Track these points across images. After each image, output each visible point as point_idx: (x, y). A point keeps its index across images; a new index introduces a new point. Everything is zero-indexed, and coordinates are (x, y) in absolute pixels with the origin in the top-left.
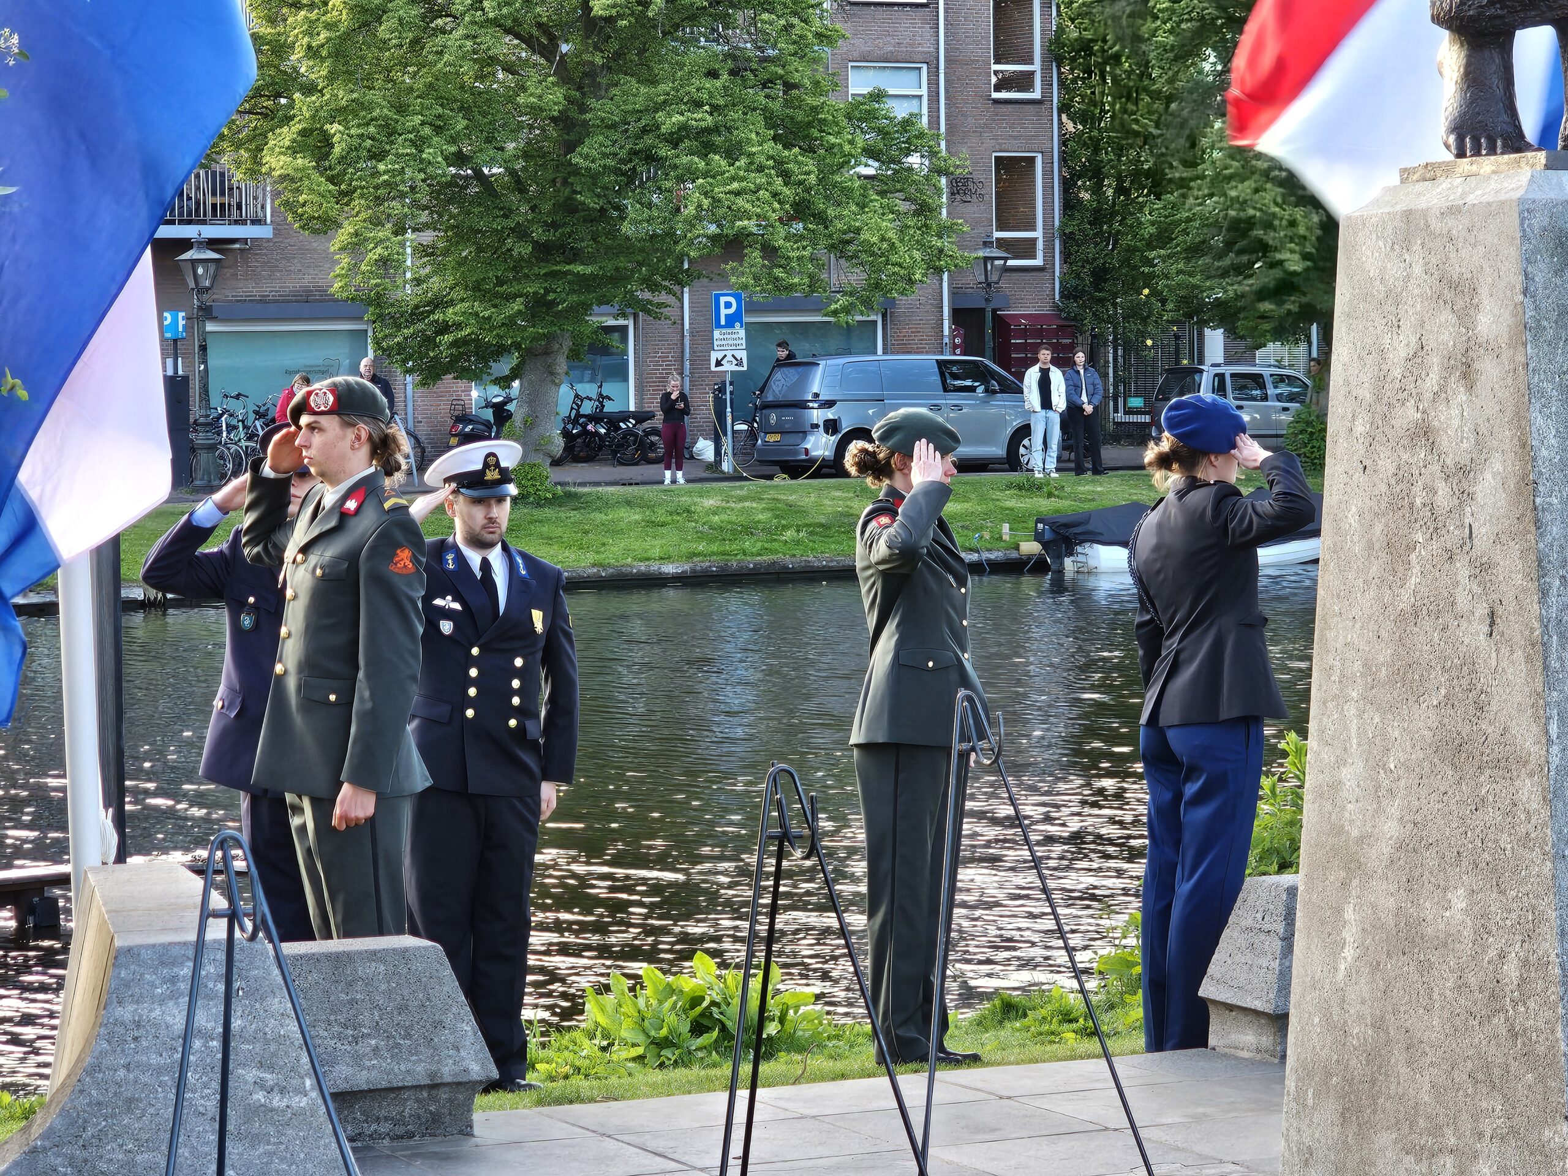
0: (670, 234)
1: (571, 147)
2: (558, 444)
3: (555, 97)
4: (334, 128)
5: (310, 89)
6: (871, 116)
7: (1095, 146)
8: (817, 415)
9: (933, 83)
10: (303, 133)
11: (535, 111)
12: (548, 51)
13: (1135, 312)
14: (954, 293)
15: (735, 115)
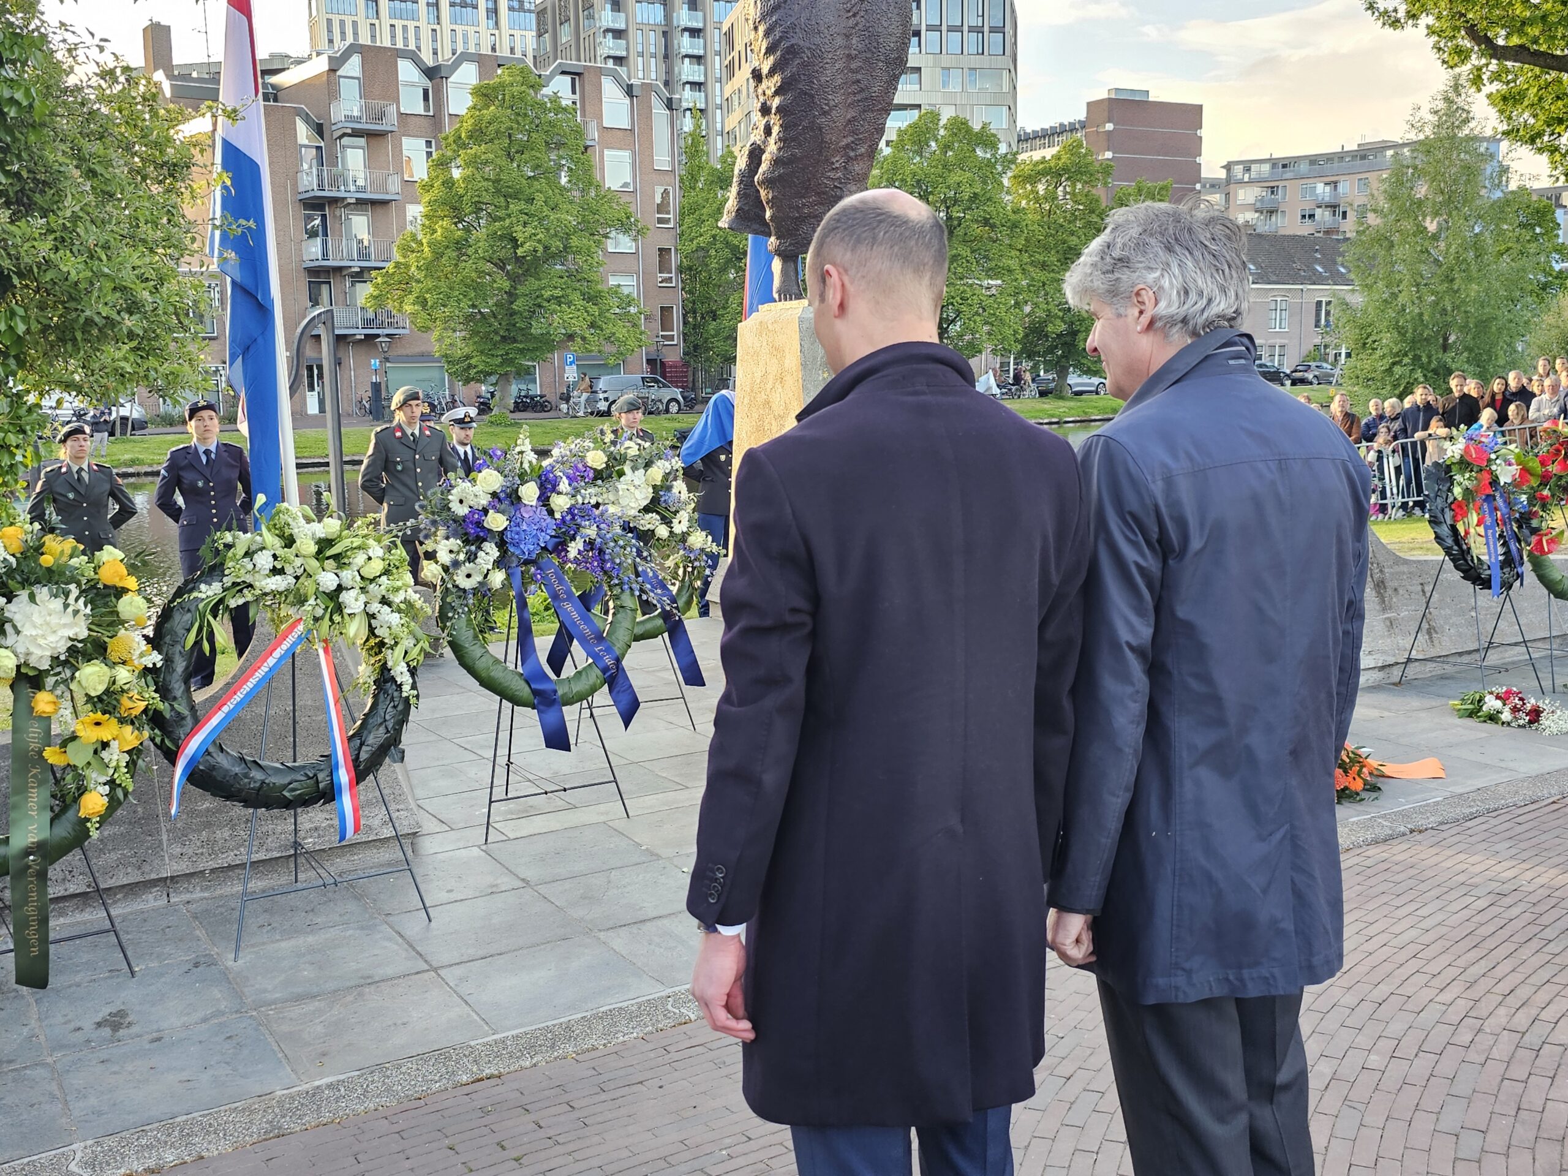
0: (548, 333)
1: (512, 303)
2: (512, 407)
3: (506, 285)
4: (428, 296)
5: (418, 281)
6: (616, 292)
7: (694, 303)
8: (601, 396)
9: (638, 280)
10: (417, 298)
11: (500, 289)
12: (503, 269)
13: (707, 360)
14: (647, 354)
15: (569, 291)
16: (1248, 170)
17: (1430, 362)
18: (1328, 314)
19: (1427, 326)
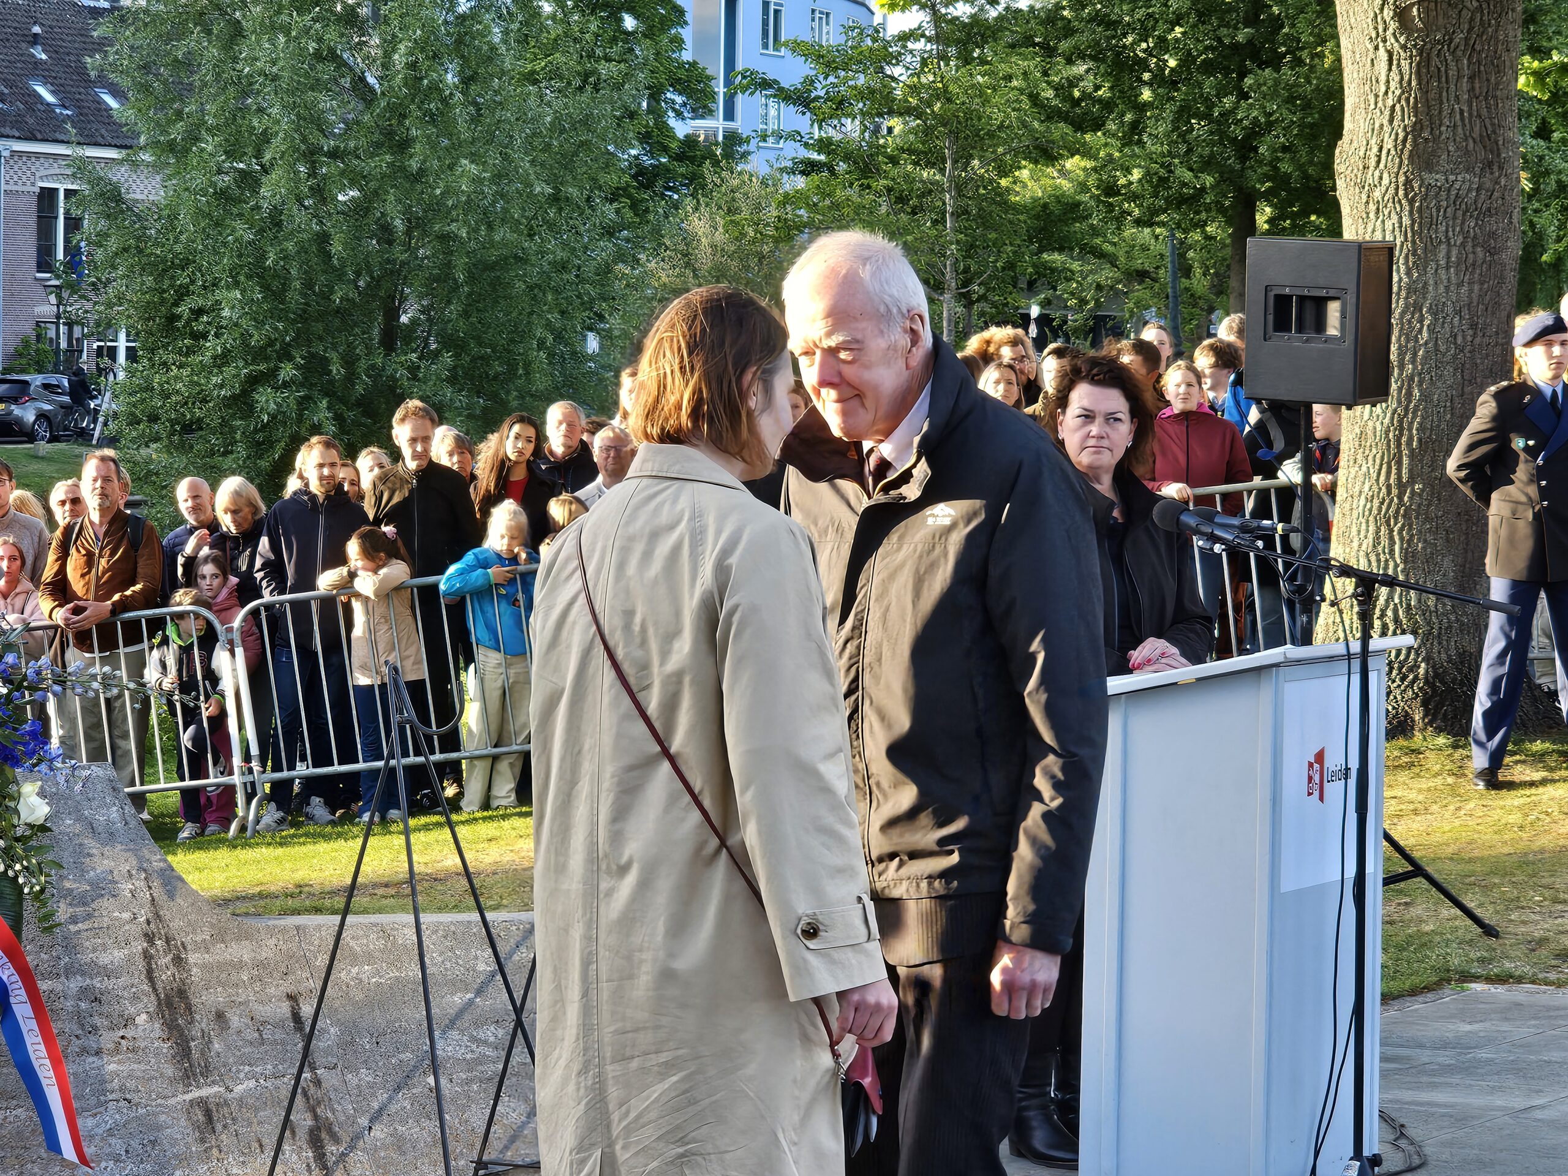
17: (351, 377)
18: (73, 224)
19: (340, 275)
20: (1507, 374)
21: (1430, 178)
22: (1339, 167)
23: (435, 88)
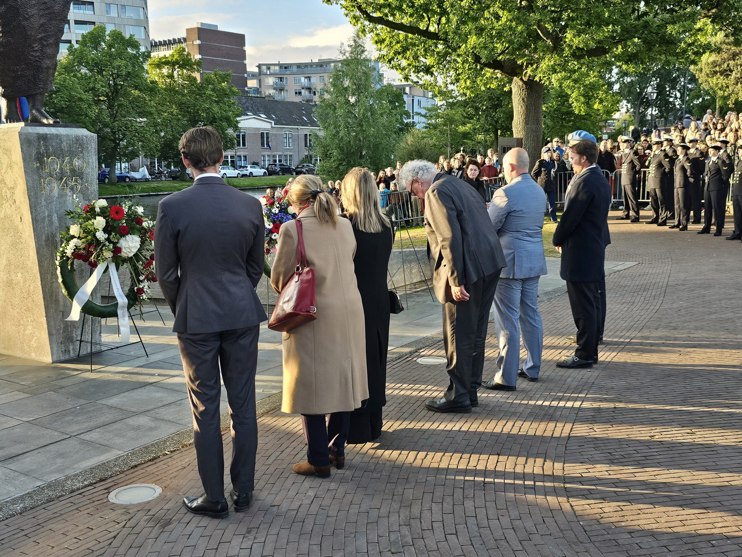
16: (269, 68)
18: (310, 140)
19: (353, 147)
20: (540, 158)
21: (528, 126)
22: (513, 125)
23: (367, 116)
